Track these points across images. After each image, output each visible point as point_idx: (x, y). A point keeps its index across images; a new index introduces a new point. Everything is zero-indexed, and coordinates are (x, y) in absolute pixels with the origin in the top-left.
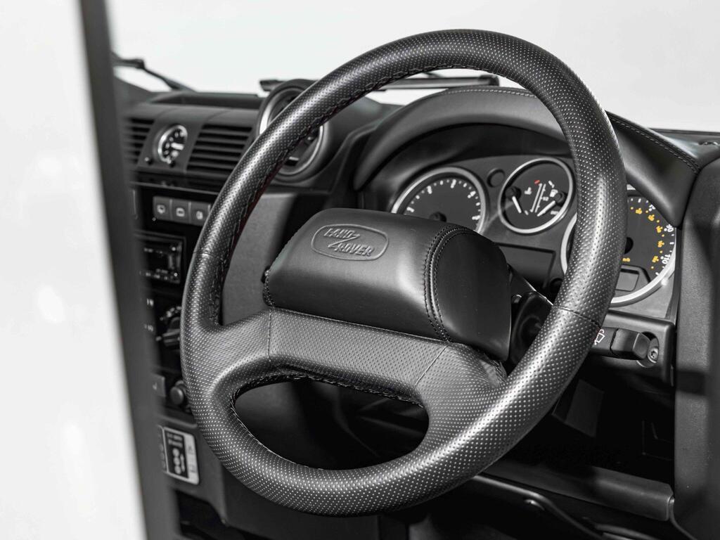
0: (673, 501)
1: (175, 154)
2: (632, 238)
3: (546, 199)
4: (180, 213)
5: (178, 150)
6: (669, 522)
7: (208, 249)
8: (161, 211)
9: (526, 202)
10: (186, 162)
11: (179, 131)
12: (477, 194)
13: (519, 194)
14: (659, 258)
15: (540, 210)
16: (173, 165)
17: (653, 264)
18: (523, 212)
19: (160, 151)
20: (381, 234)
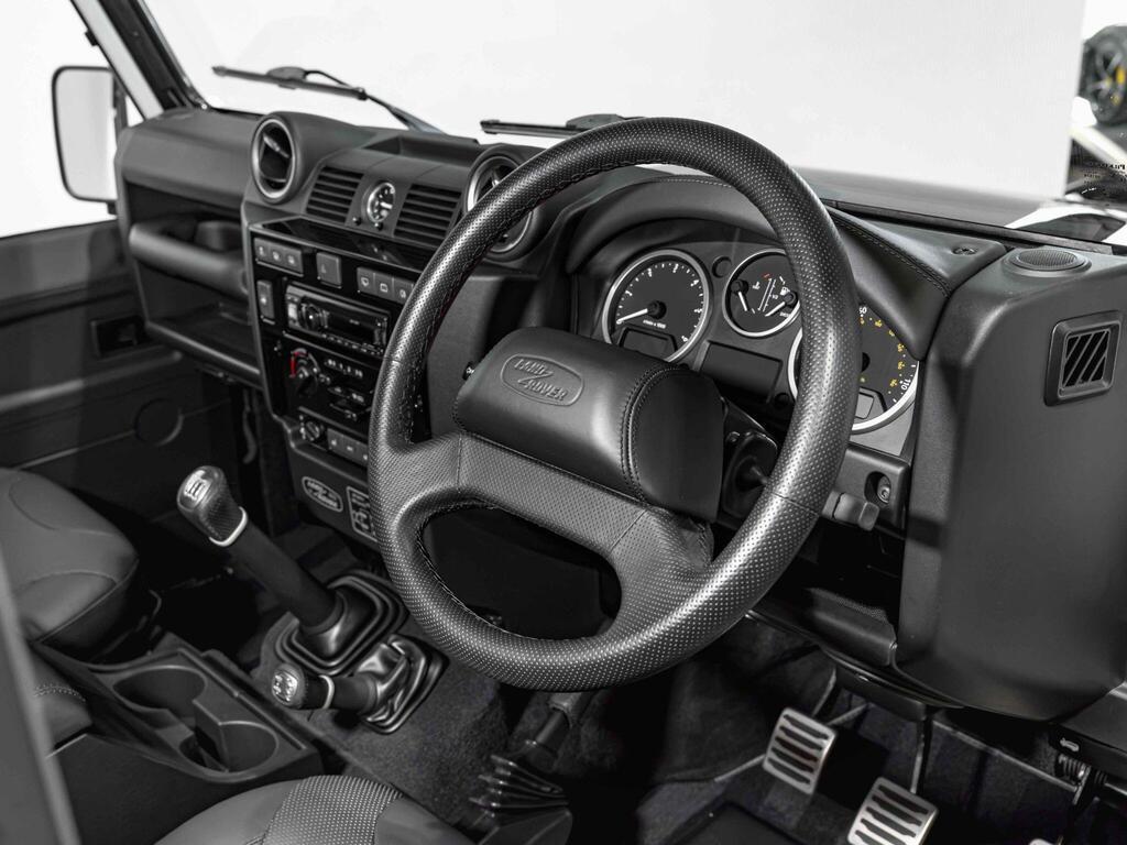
0: (896, 646)
1: (384, 213)
2: (869, 355)
3: (776, 297)
4: (384, 289)
5: (388, 210)
6: (890, 666)
7: (398, 355)
8: (365, 284)
9: (754, 300)
10: (394, 226)
11: (389, 189)
12: (700, 284)
13: (745, 288)
14: (898, 382)
15: (768, 310)
16: (381, 227)
17: (891, 389)
18: (749, 309)
19: (369, 210)
20: (575, 375)
